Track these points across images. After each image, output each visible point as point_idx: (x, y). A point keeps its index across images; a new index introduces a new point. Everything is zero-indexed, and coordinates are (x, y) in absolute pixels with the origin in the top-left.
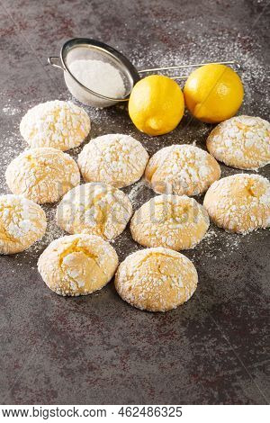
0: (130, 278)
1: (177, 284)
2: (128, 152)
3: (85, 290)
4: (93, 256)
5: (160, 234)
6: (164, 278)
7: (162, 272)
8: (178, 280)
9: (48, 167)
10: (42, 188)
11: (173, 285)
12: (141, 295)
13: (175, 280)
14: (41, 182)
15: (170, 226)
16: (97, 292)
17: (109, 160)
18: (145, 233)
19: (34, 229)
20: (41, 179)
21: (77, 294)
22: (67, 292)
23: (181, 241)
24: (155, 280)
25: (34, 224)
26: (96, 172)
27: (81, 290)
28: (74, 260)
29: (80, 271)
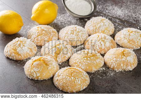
0: (59, 76)
1: (77, 82)
2: (79, 32)
3: (40, 78)
4: (46, 64)
5: (79, 63)
6: (73, 78)
7: (72, 75)
8: (79, 80)
9: (44, 31)
10: (39, 39)
11: (75, 81)
12: (61, 83)
13: (77, 80)
14: (39, 37)
15: (84, 61)
16: (45, 80)
17: (70, 33)
18: (74, 62)
19: (28, 52)
20: (40, 35)
21: (36, 79)
22: (32, 77)
23: (88, 68)
24: (68, 78)
25: (30, 50)
26: (64, 37)
27: (38, 77)
28: (38, 64)
29: (39, 69)
